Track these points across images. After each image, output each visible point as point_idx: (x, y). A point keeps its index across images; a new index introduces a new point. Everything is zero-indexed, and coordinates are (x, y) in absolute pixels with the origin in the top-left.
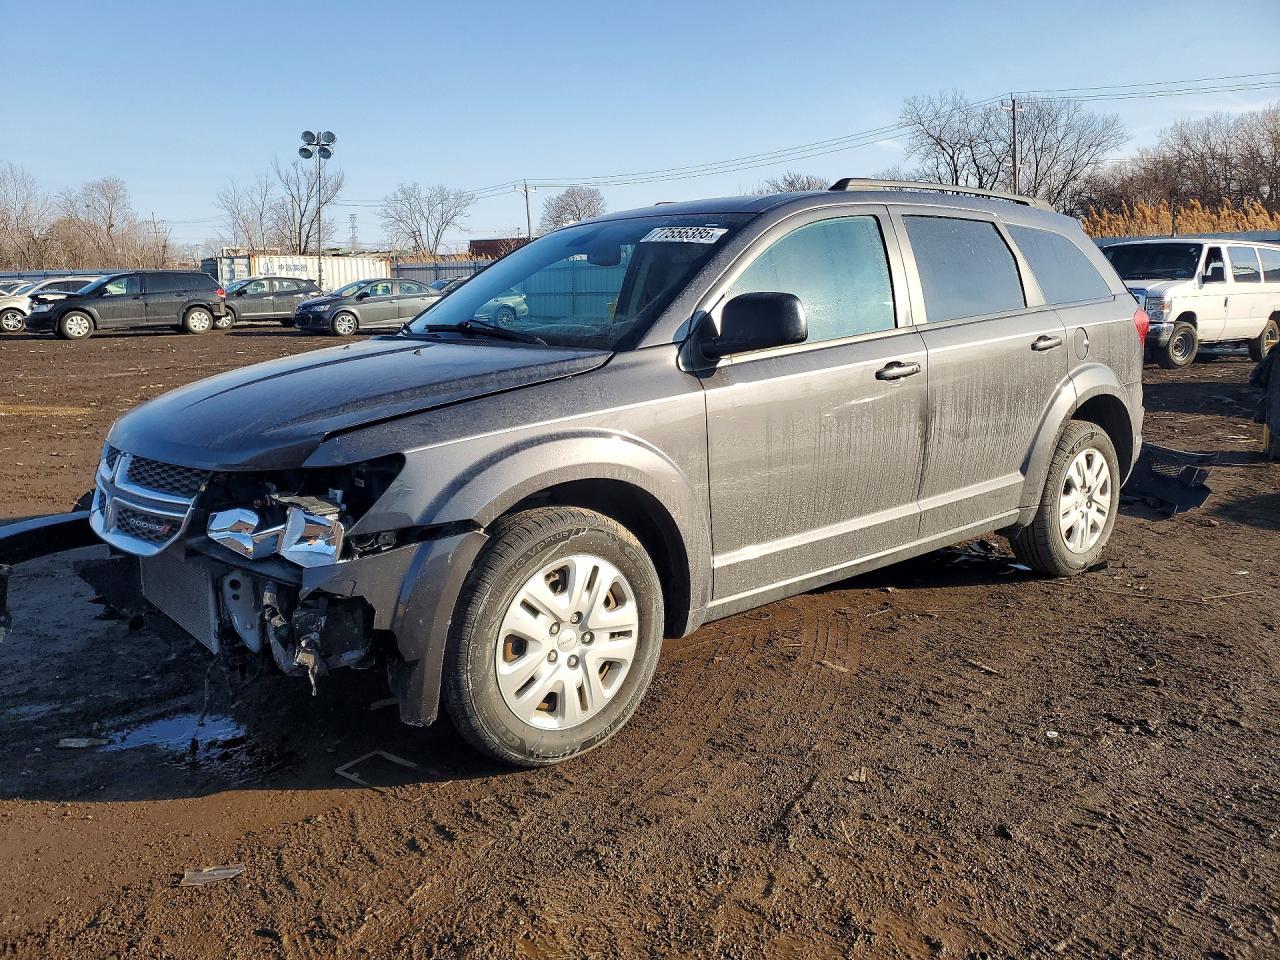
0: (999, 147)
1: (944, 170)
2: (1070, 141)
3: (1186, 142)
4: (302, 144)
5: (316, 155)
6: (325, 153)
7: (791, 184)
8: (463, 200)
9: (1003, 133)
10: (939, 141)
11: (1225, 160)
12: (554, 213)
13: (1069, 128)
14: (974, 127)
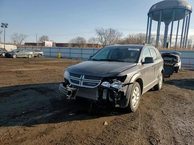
0: (108, 35)
1: (100, 38)
2: (117, 35)
3: (130, 36)
4: (2, 25)
5: (4, 27)
6: (6, 27)
7: (79, 38)
8: (26, 36)
9: (108, 33)
10: (99, 33)
11: (135, 39)
12: (40, 39)
13: (117, 33)
14: (104, 32)
